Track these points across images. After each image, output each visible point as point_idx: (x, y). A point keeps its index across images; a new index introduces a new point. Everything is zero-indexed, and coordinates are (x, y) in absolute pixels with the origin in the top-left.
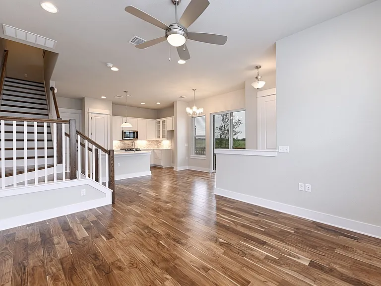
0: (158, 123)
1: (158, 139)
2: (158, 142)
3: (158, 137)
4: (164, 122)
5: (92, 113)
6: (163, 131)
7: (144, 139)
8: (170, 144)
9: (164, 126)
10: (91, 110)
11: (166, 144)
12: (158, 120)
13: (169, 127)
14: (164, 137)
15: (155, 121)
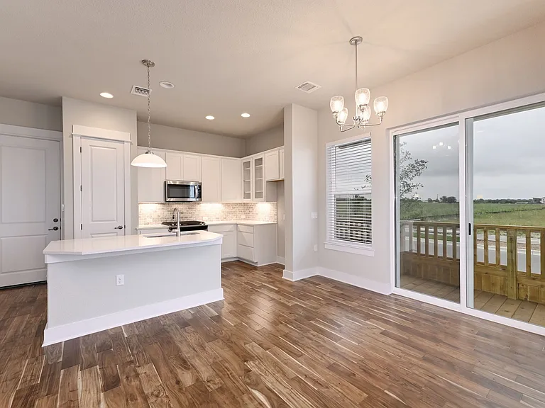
0: (247, 164)
1: (246, 201)
2: (247, 207)
3: (247, 196)
4: (259, 161)
5: (82, 137)
6: (258, 183)
7: (216, 201)
8: (274, 213)
9: (259, 172)
10: (79, 130)
11: (264, 212)
12: (246, 159)
13: (270, 173)
14: (258, 195)
15: (239, 162)
